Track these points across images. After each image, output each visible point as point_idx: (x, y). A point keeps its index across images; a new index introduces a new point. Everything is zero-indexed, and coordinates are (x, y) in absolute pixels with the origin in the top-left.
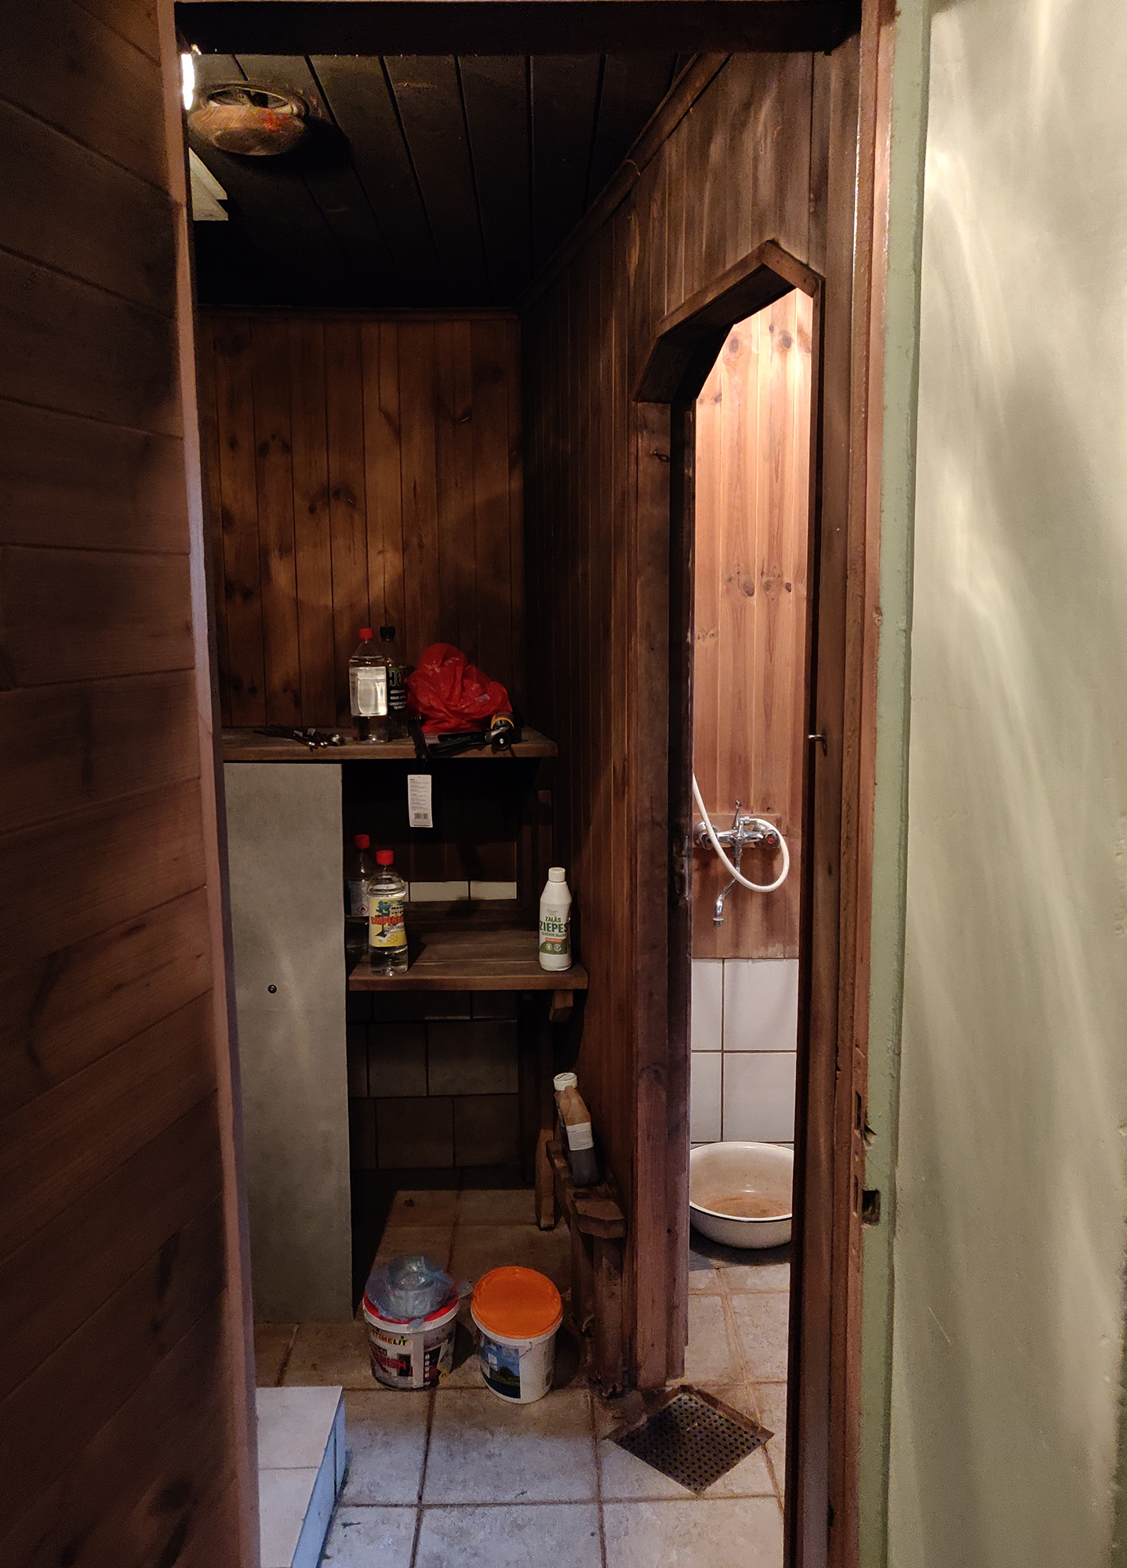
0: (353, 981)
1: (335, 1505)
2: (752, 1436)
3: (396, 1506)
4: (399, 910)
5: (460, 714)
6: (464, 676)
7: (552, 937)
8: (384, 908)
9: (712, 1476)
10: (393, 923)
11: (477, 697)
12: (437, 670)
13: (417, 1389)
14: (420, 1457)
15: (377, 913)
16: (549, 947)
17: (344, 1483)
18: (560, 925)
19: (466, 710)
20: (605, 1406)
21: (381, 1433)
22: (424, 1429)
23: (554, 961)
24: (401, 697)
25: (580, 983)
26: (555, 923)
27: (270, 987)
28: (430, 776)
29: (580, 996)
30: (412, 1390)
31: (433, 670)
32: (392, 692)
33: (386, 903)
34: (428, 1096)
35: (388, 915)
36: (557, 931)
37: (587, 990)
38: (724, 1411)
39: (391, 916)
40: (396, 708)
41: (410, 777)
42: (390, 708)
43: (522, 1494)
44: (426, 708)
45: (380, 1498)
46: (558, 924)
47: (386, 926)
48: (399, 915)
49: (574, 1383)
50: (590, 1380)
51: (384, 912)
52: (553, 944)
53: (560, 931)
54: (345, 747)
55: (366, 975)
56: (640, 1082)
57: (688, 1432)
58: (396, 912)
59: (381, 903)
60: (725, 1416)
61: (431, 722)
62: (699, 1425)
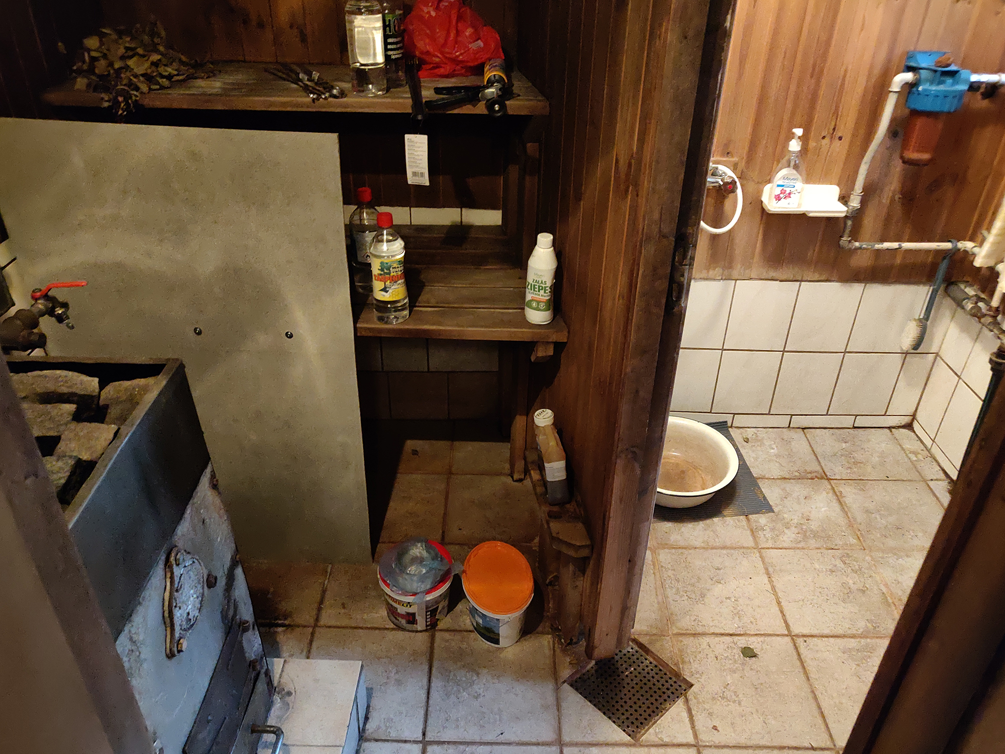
0: (361, 328)
1: (359, 740)
2: (675, 682)
3: (405, 741)
4: (400, 269)
5: (455, 61)
6: (460, 18)
7: (538, 297)
8: (385, 268)
9: (646, 719)
10: (394, 280)
11: (471, 43)
12: (433, 14)
13: (421, 631)
14: (424, 696)
15: (380, 272)
16: (534, 304)
17: (367, 718)
18: (545, 287)
19: (461, 57)
20: (564, 651)
21: (394, 671)
22: (426, 668)
23: (538, 316)
24: (398, 46)
25: (562, 337)
26: (542, 285)
27: (287, 334)
28: (426, 137)
29: (559, 347)
30: (417, 631)
31: (429, 13)
32: (390, 40)
33: (387, 263)
34: (428, 371)
35: (389, 274)
36: (542, 292)
37: (566, 343)
38: (654, 658)
39: (392, 274)
40: (393, 57)
41: (407, 136)
42: (387, 58)
43: (502, 734)
44: (422, 53)
45: (394, 735)
46: (544, 286)
47: (388, 283)
48: (400, 273)
49: (540, 629)
50: (552, 627)
51: (386, 271)
52: (538, 302)
53: (545, 292)
54: (345, 99)
55: (372, 323)
56: (618, 461)
57: (627, 676)
58: (397, 271)
59: (382, 263)
60: (655, 663)
61: (428, 67)
62: (635, 669)
